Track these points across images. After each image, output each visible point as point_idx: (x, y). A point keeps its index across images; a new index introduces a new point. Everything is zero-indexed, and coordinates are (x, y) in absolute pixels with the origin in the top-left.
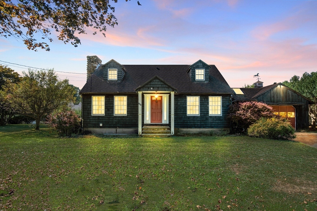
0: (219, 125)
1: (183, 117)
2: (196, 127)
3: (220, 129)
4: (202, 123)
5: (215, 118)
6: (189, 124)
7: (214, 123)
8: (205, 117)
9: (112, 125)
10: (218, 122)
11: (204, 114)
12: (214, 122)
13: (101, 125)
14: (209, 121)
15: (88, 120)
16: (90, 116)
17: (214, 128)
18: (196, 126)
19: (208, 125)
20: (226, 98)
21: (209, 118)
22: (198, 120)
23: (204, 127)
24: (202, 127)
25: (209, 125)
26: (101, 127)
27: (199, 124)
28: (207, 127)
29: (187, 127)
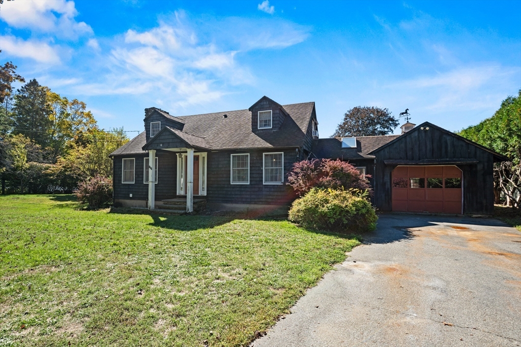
0: (279, 199)
1: (226, 186)
2: (244, 202)
3: (281, 206)
4: (253, 196)
5: (273, 188)
6: (234, 196)
7: (270, 197)
8: (256, 186)
9: (142, 197)
10: (277, 195)
11: (256, 181)
12: (270, 195)
13: (131, 195)
14: (264, 193)
15: (119, 190)
16: (120, 185)
17: (271, 204)
18: (244, 200)
19: (261, 200)
20: (290, 154)
21: (264, 189)
22: (247, 191)
23: (256, 203)
24: (253, 202)
25: (263, 200)
26: (131, 198)
27: (248, 196)
28: (260, 203)
29: (232, 202)
